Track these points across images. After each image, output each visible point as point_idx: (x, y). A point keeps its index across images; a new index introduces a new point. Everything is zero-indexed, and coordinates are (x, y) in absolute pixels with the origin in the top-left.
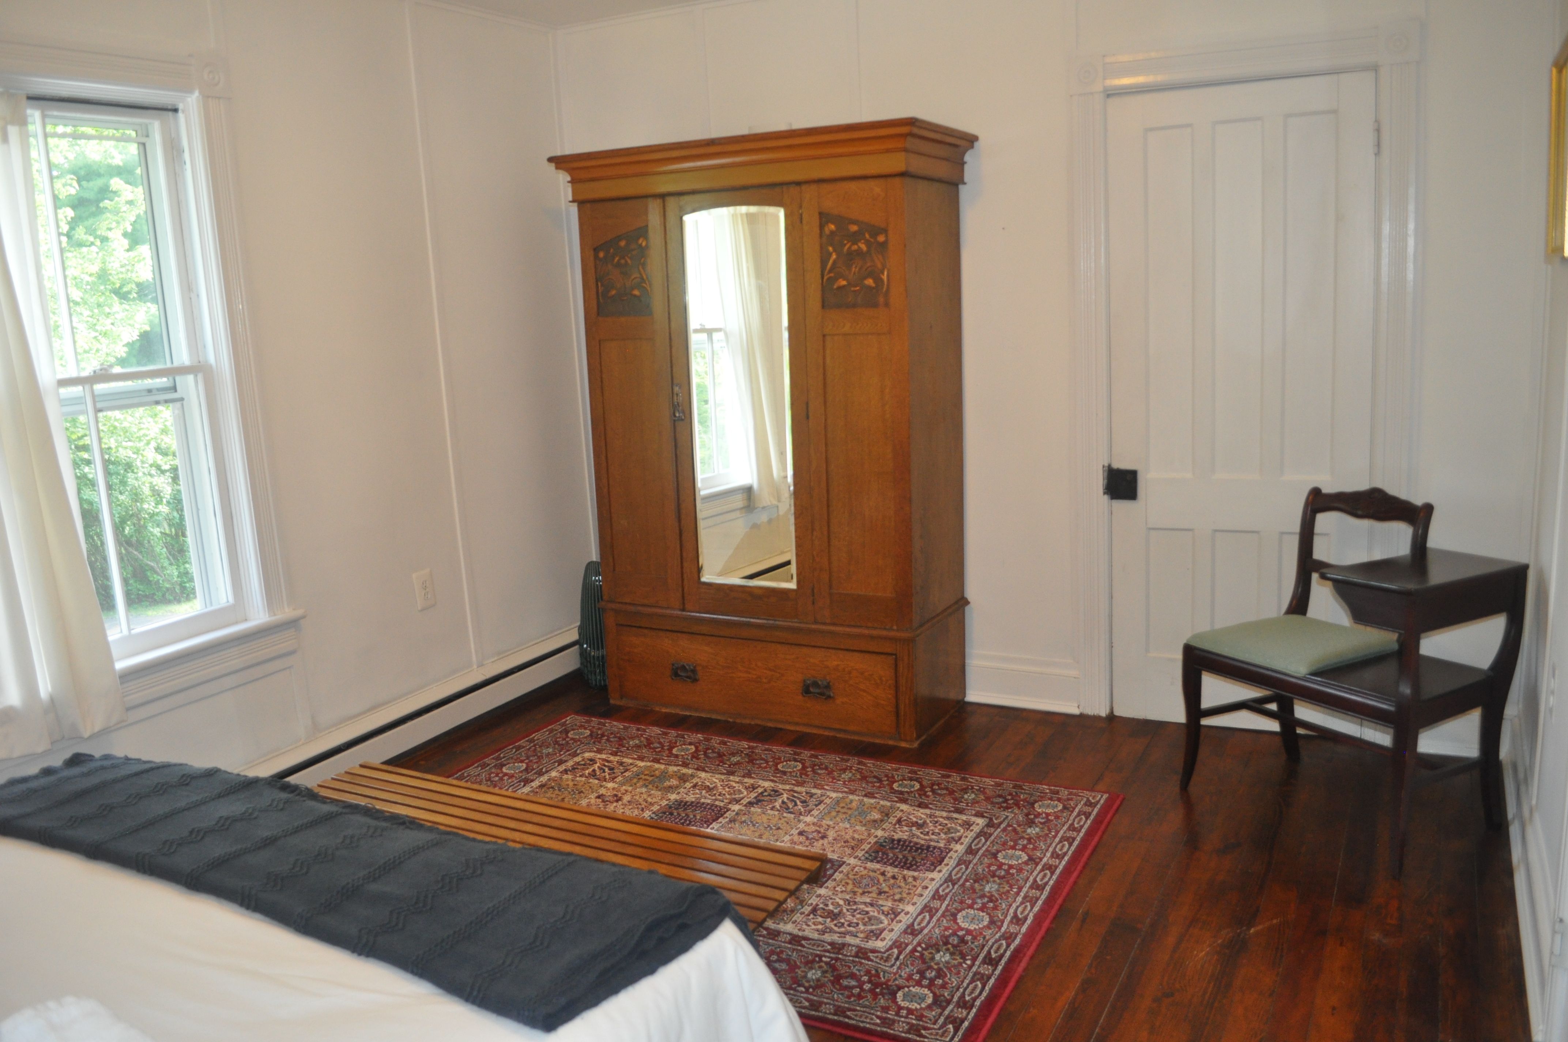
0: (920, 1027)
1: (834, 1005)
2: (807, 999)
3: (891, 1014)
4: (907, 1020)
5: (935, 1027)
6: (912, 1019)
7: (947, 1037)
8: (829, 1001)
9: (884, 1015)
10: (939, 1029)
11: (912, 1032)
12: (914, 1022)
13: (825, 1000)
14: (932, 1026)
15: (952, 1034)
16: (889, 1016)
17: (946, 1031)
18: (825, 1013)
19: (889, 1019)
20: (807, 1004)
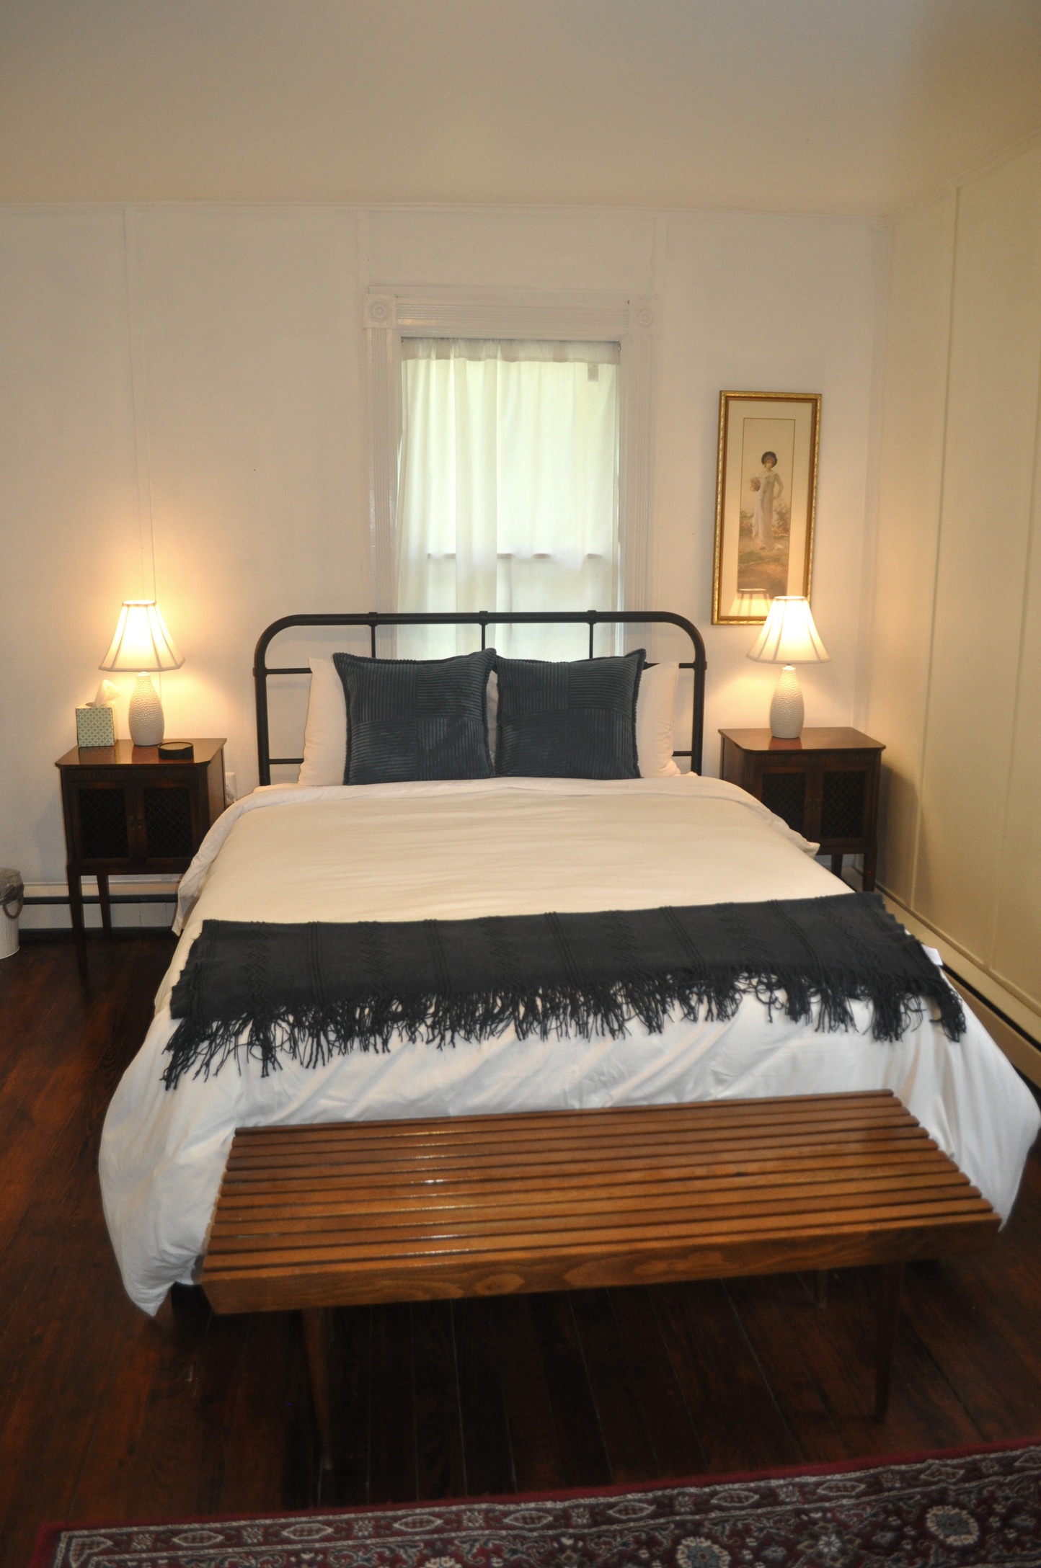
0: (117, 1549)
1: (246, 1545)
2: (287, 1541)
3: (162, 1558)
4: (137, 1556)
5: (95, 1558)
6: (132, 1560)
7: (77, 1545)
8: (258, 1549)
9: (172, 1553)
10: (90, 1556)
11: (125, 1538)
12: (127, 1556)
13: (263, 1548)
14: (101, 1558)
15: (71, 1553)
16: (165, 1554)
17: (80, 1555)
18: (251, 1526)
19: (162, 1550)
20: (285, 1533)
